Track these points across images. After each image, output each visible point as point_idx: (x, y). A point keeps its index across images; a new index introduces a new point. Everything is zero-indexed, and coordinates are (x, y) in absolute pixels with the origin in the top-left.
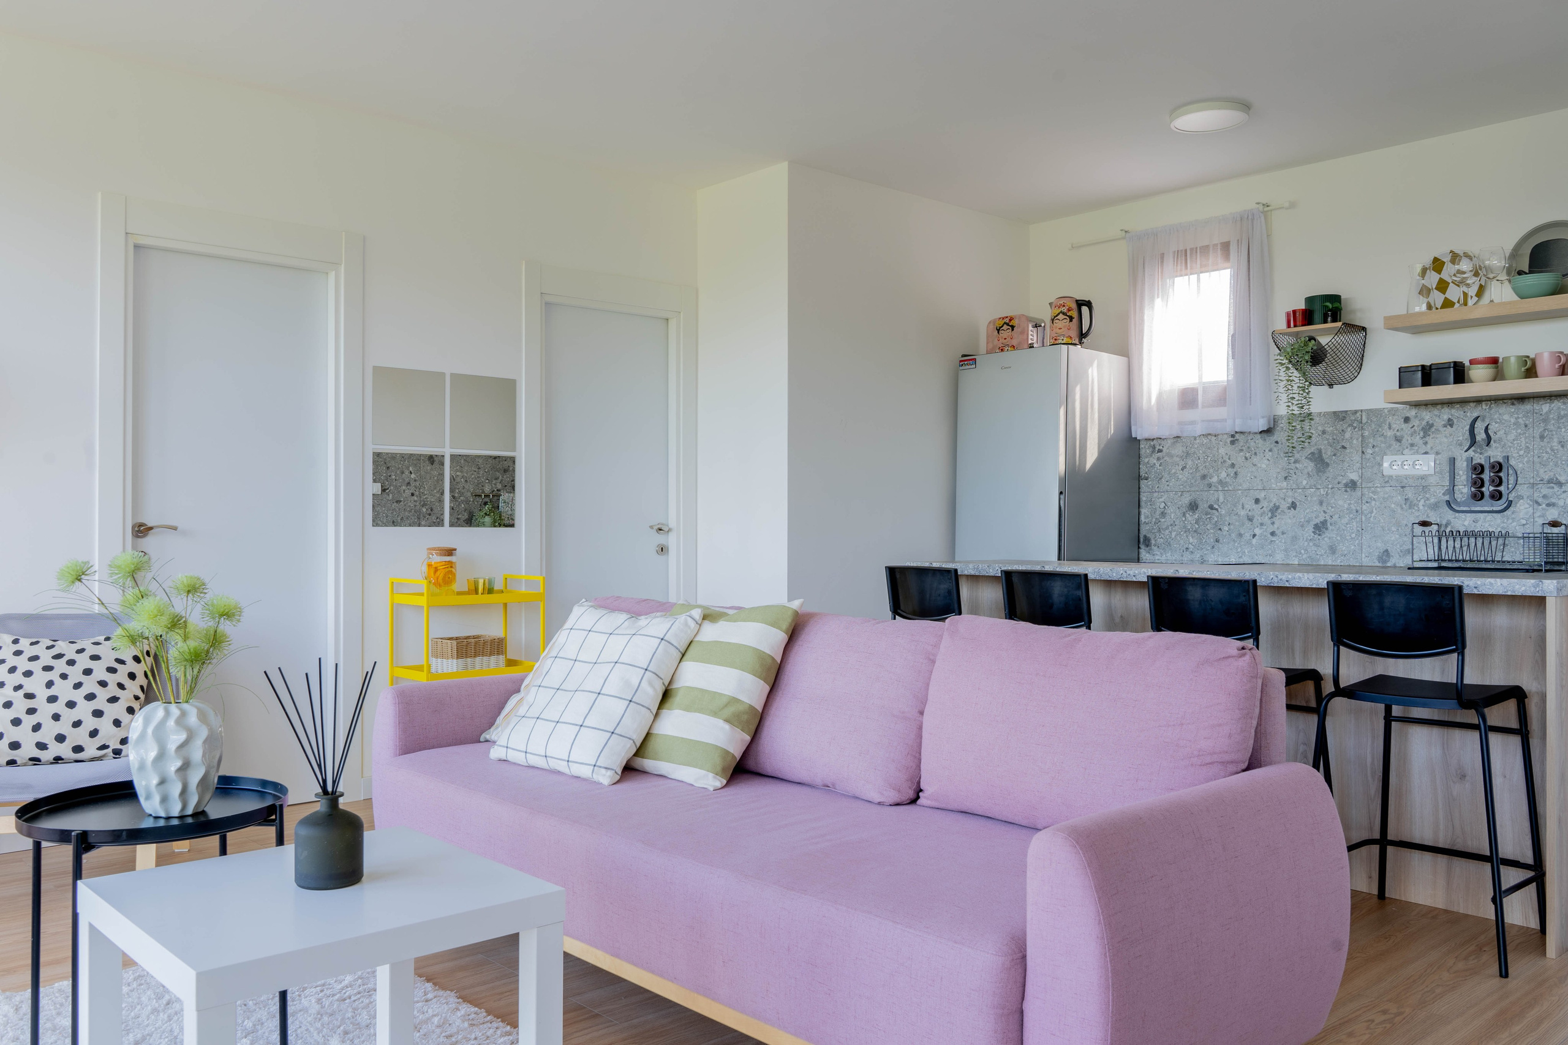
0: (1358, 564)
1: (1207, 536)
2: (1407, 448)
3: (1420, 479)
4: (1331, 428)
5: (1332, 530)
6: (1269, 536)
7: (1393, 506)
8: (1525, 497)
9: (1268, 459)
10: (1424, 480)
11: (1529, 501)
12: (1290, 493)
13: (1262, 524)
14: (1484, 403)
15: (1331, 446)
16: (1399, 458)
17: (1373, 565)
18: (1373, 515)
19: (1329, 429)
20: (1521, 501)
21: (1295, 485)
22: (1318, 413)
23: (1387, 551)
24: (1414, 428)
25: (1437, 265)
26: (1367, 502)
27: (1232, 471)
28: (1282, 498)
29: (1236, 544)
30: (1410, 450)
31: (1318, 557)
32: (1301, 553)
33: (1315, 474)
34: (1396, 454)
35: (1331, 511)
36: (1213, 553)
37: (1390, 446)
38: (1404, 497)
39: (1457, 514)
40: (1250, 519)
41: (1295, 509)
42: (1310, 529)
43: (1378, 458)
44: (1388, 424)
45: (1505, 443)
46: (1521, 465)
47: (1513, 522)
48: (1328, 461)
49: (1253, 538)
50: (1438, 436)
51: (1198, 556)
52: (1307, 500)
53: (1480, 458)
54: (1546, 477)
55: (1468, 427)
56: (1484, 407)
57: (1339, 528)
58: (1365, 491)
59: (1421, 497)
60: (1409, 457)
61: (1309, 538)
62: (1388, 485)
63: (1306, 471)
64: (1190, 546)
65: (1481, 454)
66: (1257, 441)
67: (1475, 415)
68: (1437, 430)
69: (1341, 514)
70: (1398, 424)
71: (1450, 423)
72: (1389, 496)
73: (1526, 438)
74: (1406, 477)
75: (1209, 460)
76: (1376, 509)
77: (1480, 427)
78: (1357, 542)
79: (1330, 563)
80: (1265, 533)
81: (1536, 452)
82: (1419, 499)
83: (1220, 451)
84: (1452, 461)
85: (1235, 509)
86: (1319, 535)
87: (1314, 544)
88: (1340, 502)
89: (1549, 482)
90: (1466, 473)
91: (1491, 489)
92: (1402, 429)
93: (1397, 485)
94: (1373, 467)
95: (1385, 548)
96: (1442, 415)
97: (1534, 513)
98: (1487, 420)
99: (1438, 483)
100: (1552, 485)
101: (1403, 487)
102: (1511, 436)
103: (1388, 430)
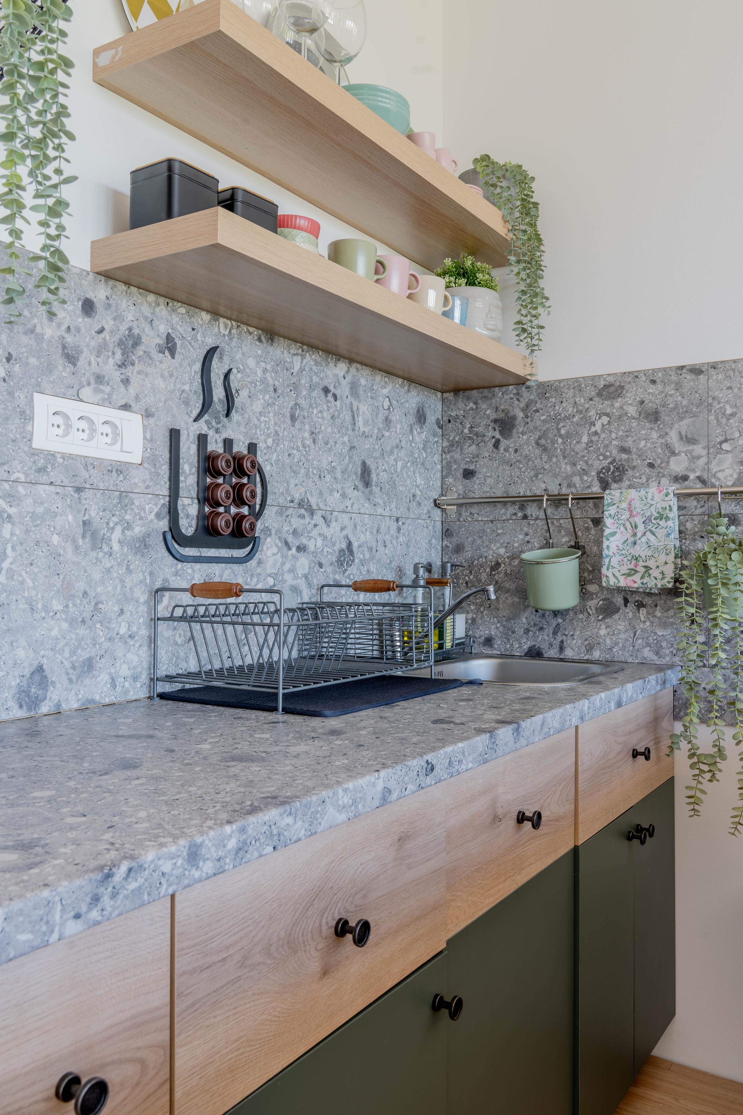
2: (89, 384)
3: (114, 473)
7: (55, 539)
8: (273, 532)
10: (121, 477)
11: (277, 541)
14: (222, 320)
16: (69, 407)
17: (4, 716)
20: (269, 539)
23: (40, 669)
24: (102, 336)
30: (96, 391)
34: (63, 396)
37: (50, 368)
38: (81, 518)
39: (180, 565)
43: (21, 396)
45: (249, 416)
46: (268, 467)
50: (149, 370)
53: (216, 441)
54: (297, 496)
55: (198, 366)
56: (222, 329)
59: (115, 519)
60: (92, 410)
62: (44, 479)
65: (217, 431)
67: (210, 342)
68: (147, 354)
70: (68, 309)
71: (169, 345)
72: (48, 511)
73: (274, 415)
74: (89, 463)
76: (13, 549)
77: (217, 369)
81: (286, 444)
82: (111, 525)
84: (174, 435)
89: (300, 505)
90: (194, 470)
91: (233, 510)
92: (78, 330)
93: (66, 482)
94: (7, 419)
95: (35, 664)
96: (156, 322)
97: (283, 564)
98: (226, 359)
99: (148, 487)
100: (302, 511)
101: (79, 490)
102: (258, 406)
103: (45, 321)
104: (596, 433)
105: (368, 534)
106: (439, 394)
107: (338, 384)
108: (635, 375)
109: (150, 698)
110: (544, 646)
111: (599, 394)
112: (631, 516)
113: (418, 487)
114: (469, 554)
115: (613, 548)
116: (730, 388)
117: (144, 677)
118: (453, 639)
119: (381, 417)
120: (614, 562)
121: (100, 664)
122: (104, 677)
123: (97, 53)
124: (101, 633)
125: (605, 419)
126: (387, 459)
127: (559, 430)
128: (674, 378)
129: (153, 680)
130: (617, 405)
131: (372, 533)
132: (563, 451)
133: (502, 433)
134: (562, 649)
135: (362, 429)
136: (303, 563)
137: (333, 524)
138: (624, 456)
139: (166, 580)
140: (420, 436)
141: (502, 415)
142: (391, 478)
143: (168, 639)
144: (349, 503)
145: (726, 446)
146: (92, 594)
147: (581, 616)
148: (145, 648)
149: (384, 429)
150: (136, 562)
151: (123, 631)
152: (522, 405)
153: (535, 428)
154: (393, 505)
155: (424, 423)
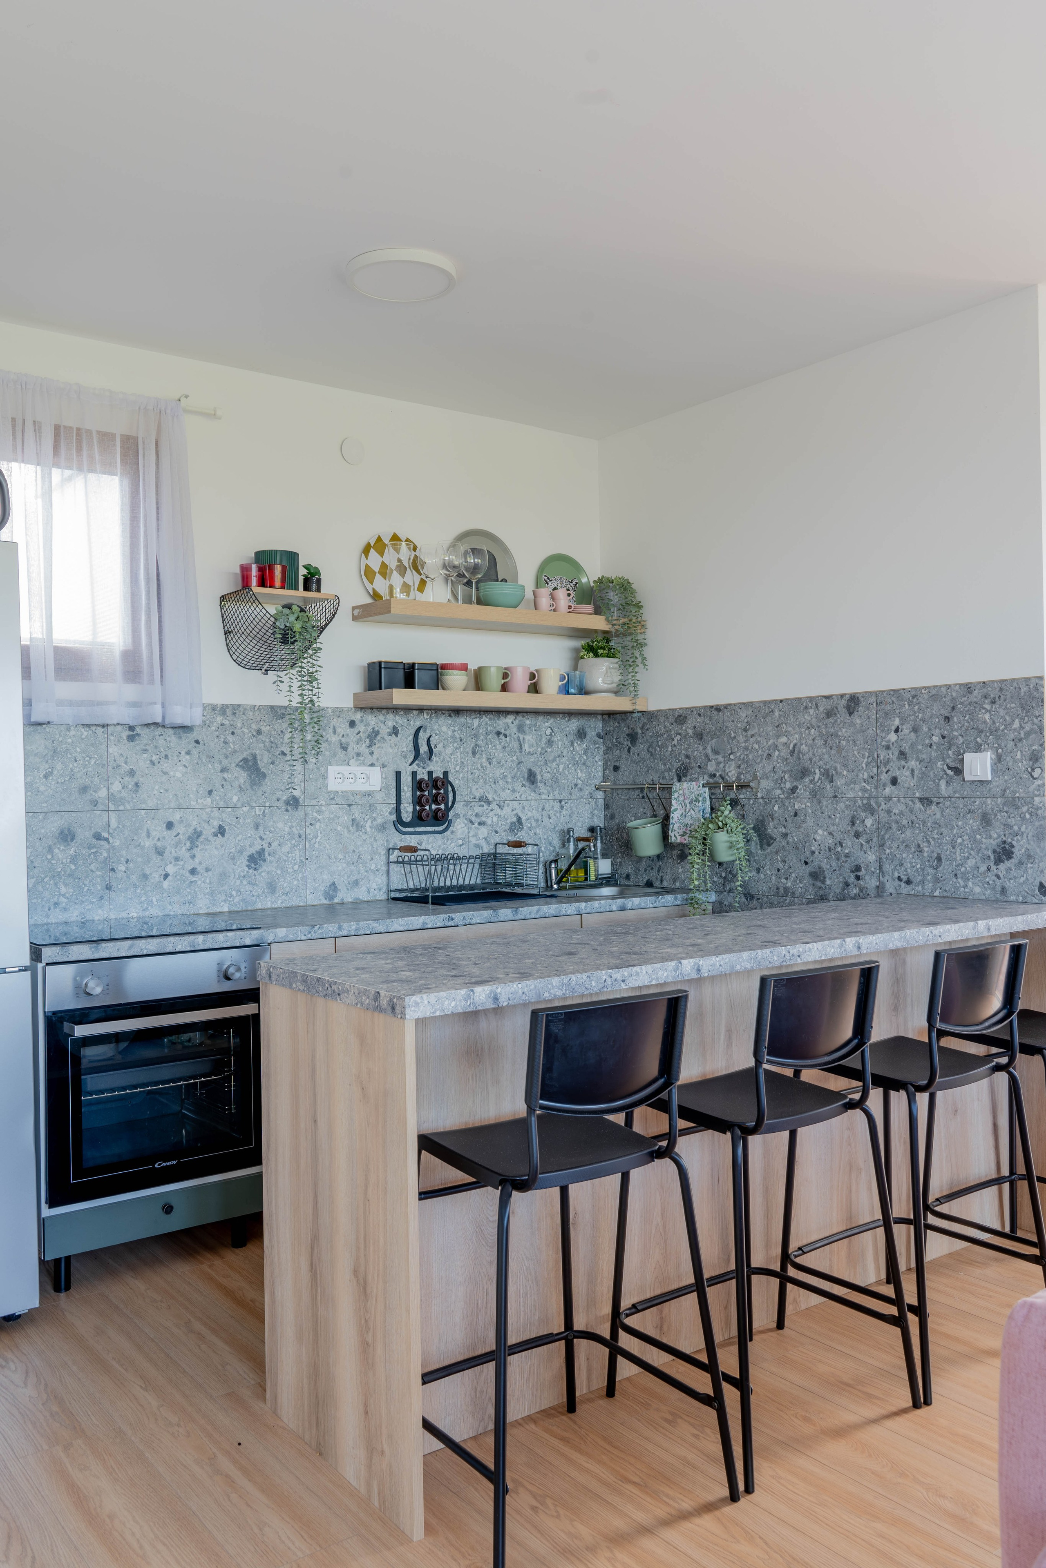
0: (302, 904)
1: (90, 882)
2: (353, 758)
3: (367, 796)
4: (268, 728)
5: (271, 862)
6: (188, 874)
7: (339, 828)
8: (461, 816)
9: (185, 766)
10: (370, 797)
11: (464, 821)
12: (216, 813)
13: (177, 859)
14: (425, 711)
15: (268, 751)
16: (345, 769)
17: (319, 903)
18: (318, 840)
19: (265, 729)
20: (458, 820)
21: (222, 803)
22: (251, 706)
23: (334, 884)
24: (359, 735)
25: (379, 545)
26: (311, 824)
27: (130, 782)
28: (205, 821)
29: (139, 891)
30: (357, 760)
31: (254, 898)
32: (231, 896)
33: (249, 787)
34: (342, 765)
35: (268, 837)
36: (100, 907)
37: (335, 755)
38: (351, 818)
39: (403, 836)
40: (160, 852)
41: (223, 836)
42: (243, 861)
43: (322, 769)
44: (332, 727)
45: (444, 757)
46: (457, 782)
47: (452, 843)
48: (265, 771)
49: (165, 879)
50: (383, 745)
51: (76, 913)
52: (238, 823)
53: (423, 773)
54: (478, 795)
55: (411, 737)
56: (425, 716)
57: (279, 858)
58: (309, 809)
59: (368, 817)
60: (356, 769)
61: (242, 874)
62: (334, 802)
63: (236, 784)
64: (62, 899)
65: (424, 768)
66: (168, 739)
67: (418, 724)
68: (383, 738)
69: (282, 840)
70: (343, 727)
71: (395, 731)
72: (335, 816)
73: (461, 754)
74: (354, 793)
75: (92, 763)
76: (321, 833)
77: (423, 737)
78: (300, 875)
79: (269, 905)
80: (181, 872)
81: (469, 767)
82: (366, 820)
83: (110, 750)
84: (398, 774)
85: (135, 838)
86: (255, 869)
87: (249, 883)
88: (280, 825)
89: (480, 800)
90: (410, 789)
91: (434, 807)
92: (348, 735)
93: (343, 803)
94: (317, 780)
95: (332, 881)
96: (387, 722)
97: (468, 832)
98: (428, 731)
99: (384, 800)
100: (482, 803)
101: (350, 805)
102: (449, 750)
103: (332, 735)
104: (675, 745)
105: (534, 812)
106: (599, 717)
107: (507, 727)
108: (691, 710)
109: (388, 899)
110: (654, 880)
111: (676, 721)
112: (685, 799)
113: (580, 779)
114: (617, 820)
115: (675, 819)
116: (733, 721)
117: (385, 889)
118: (596, 876)
119: (544, 740)
120: (676, 827)
121: (361, 883)
122: (364, 888)
123: (354, 608)
124: (362, 869)
125: (679, 737)
126: (550, 765)
127: (658, 742)
128: (709, 713)
129: (389, 891)
130: (684, 728)
131: (538, 811)
132: (660, 756)
133: (631, 744)
134: (662, 881)
135: (528, 750)
136: (483, 831)
137: (506, 808)
138: (688, 760)
139: (395, 844)
140: (580, 747)
141: (631, 731)
142: (554, 776)
143: (397, 872)
144: (518, 795)
145: (732, 757)
146: (357, 851)
147: (670, 861)
148: (385, 876)
149: (548, 747)
150: (379, 836)
151: (373, 867)
152: (640, 725)
153: (647, 740)
154: (556, 793)
155: (585, 738)
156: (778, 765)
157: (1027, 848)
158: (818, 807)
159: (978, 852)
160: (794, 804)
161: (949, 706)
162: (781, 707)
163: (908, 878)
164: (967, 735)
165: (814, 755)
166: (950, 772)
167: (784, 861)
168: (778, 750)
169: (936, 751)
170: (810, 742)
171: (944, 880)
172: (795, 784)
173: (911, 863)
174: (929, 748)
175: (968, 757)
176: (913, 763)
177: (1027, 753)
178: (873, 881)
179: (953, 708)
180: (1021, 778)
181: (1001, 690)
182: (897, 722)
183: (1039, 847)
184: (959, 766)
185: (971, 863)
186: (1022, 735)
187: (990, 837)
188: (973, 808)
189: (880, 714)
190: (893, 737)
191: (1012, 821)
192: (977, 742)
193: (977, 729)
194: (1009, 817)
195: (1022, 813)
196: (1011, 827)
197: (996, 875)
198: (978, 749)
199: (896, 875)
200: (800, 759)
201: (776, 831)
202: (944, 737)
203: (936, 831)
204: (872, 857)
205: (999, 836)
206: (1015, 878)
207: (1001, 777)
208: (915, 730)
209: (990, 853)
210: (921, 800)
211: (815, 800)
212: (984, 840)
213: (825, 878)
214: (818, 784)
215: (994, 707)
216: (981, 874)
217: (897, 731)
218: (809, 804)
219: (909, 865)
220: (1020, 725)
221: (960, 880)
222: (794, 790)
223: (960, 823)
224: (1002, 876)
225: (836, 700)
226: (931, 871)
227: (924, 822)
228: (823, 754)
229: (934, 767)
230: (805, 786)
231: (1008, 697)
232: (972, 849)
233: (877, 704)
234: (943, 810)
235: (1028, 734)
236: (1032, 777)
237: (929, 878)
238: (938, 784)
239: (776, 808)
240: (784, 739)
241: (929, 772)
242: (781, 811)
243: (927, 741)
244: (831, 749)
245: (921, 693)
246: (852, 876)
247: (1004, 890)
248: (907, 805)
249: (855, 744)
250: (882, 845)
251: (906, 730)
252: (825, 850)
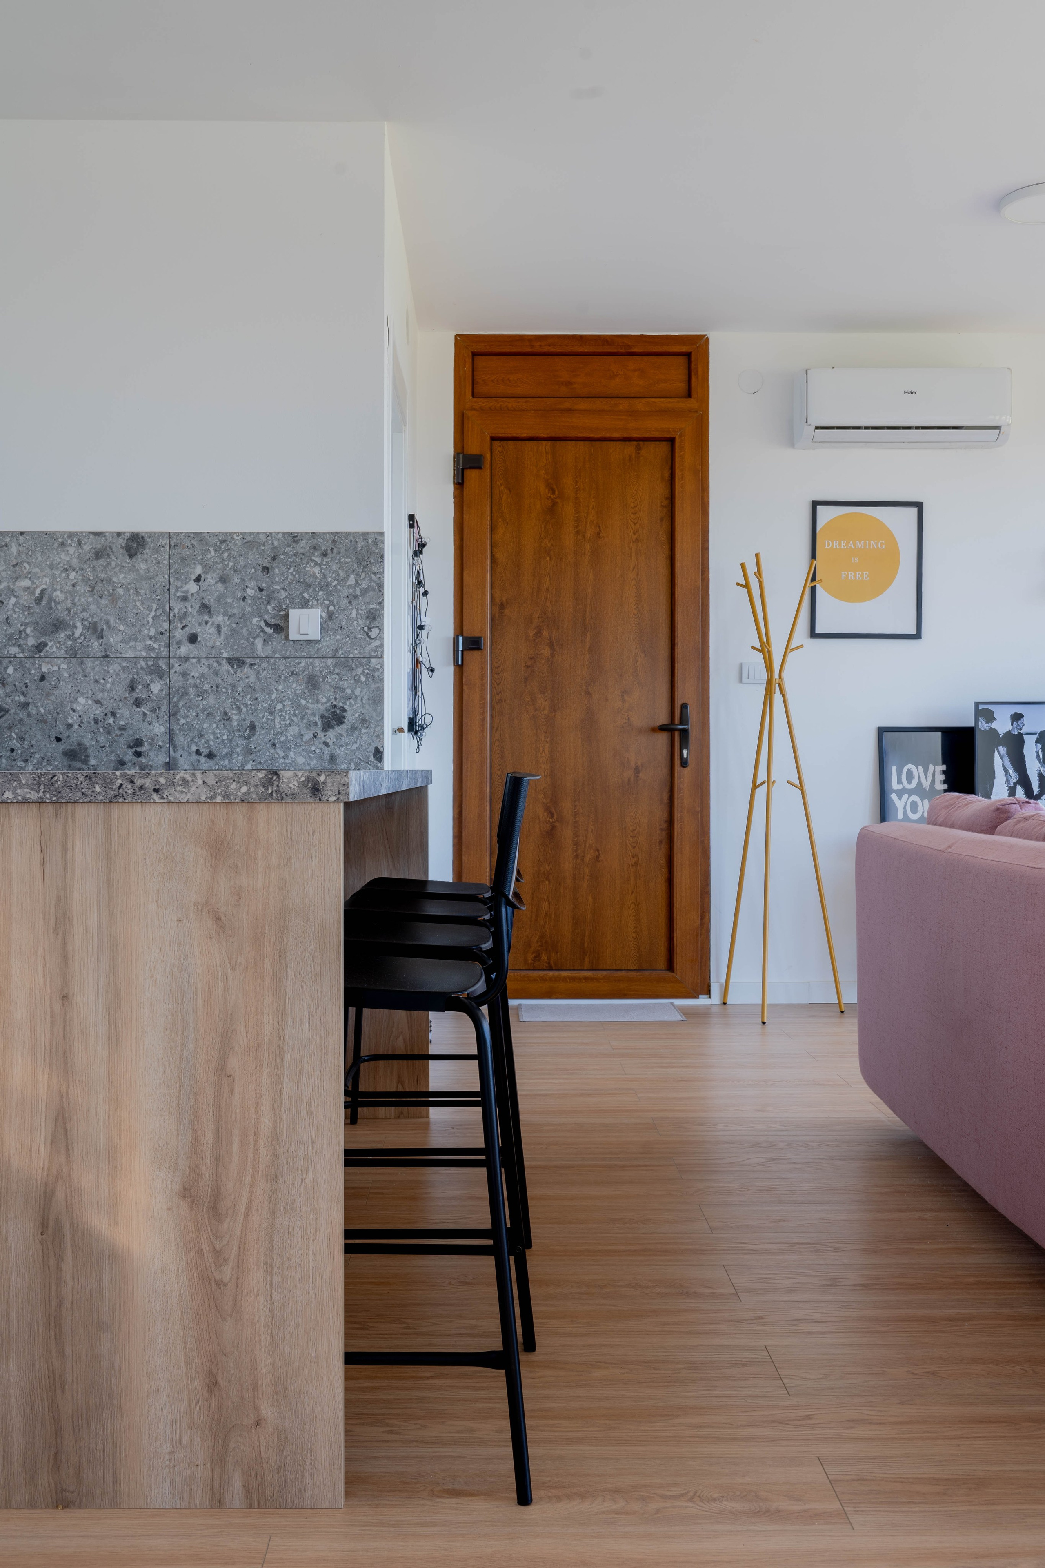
156: (15, 616)
157: (361, 712)
158: (80, 669)
159: (302, 718)
160: (40, 665)
161: (268, 555)
162: (21, 542)
163: (210, 752)
164: (291, 589)
165: (74, 604)
166: (269, 630)
167: (22, 739)
168: (15, 596)
169: (250, 606)
170: (68, 587)
171: (259, 751)
172: (43, 640)
173: (214, 733)
174: (241, 602)
175: (294, 614)
176: (220, 619)
177: (363, 610)
178: (160, 757)
179: (274, 558)
180: (356, 638)
181: (334, 542)
182: (198, 570)
183: (375, 710)
184: (282, 624)
185: (293, 730)
186: (358, 592)
187: (318, 701)
188: (297, 670)
189: (175, 559)
190: (192, 587)
191: (344, 684)
192: (303, 597)
193: (304, 582)
194: (341, 679)
195: (356, 675)
196: (343, 690)
197: (324, 742)
198: (305, 604)
199: (194, 748)
200: (51, 608)
201: (9, 700)
202: (261, 590)
203: (248, 697)
204: (159, 729)
205: (328, 700)
206: (347, 744)
207: (333, 637)
208: (223, 580)
209: (317, 719)
210: (229, 660)
211: (74, 661)
212: (309, 705)
213: (87, 756)
214: (80, 641)
215: (325, 560)
216: (305, 742)
217: (198, 579)
218: (64, 666)
219: (212, 737)
220: (356, 581)
221: (279, 751)
222: (40, 647)
223: (280, 687)
224: (331, 744)
225: (110, 539)
226: (241, 742)
227: (233, 687)
228: (89, 604)
229: (248, 623)
230: (59, 642)
231: (343, 550)
232: (295, 715)
233: (170, 546)
234: (259, 672)
235: (364, 592)
236: (369, 636)
237: (239, 750)
238: (253, 643)
239: (10, 670)
240: (26, 583)
241: (241, 628)
242: (18, 675)
243: (239, 594)
244: (101, 597)
245: (232, 538)
246: (130, 752)
247: (333, 758)
248: (210, 667)
249: (137, 593)
250: (175, 714)
251: (210, 579)
252: (89, 723)
